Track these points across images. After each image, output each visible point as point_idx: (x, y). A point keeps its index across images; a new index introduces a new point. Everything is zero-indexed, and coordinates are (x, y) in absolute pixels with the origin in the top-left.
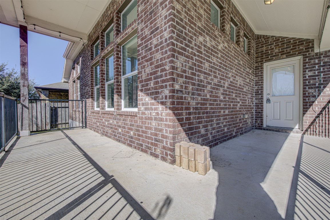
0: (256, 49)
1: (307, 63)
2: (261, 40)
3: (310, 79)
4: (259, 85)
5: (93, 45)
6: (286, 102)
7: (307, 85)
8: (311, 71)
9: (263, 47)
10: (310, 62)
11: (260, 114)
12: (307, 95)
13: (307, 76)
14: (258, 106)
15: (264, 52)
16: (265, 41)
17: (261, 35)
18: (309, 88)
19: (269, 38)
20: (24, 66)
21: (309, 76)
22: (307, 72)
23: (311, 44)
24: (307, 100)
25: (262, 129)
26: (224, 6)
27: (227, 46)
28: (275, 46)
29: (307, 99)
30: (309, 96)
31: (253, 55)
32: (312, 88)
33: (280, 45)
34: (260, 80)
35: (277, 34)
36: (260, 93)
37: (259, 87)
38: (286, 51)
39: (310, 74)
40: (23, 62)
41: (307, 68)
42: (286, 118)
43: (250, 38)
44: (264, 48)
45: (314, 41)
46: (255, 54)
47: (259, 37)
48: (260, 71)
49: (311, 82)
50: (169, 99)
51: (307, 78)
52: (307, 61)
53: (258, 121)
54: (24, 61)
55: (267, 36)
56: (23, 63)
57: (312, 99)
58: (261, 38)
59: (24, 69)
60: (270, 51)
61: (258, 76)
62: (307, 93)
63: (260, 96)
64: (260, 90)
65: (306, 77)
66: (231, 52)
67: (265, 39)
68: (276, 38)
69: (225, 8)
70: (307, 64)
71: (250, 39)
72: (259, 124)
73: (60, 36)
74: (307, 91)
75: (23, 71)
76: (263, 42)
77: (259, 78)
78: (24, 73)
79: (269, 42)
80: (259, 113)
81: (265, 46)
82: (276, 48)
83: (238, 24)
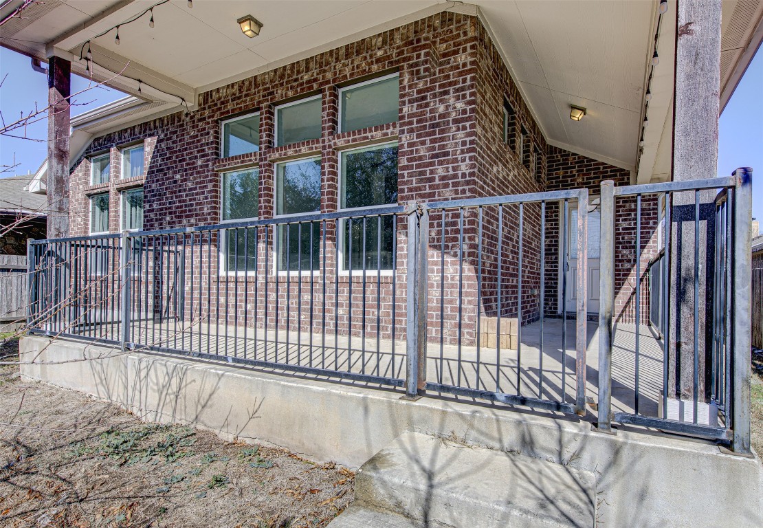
0: (548, 171)
1: (621, 207)
2: (557, 157)
3: (624, 234)
4: (553, 237)
5: (219, 121)
6: (592, 270)
7: (620, 243)
8: (625, 220)
9: (559, 169)
10: (624, 207)
11: (553, 290)
12: (620, 258)
13: (621, 228)
14: (551, 275)
15: (561, 179)
16: (563, 160)
17: (556, 148)
18: (623, 248)
19: (568, 155)
20: (63, 161)
21: (623, 229)
22: (621, 222)
23: (626, 177)
24: (620, 267)
25: (555, 317)
26: (514, 109)
27: (517, 174)
28: (578, 171)
29: (620, 264)
30: (623, 261)
31: (544, 182)
32: (626, 248)
33: (585, 172)
34: (553, 229)
35: (581, 152)
36: (553, 251)
37: (552, 241)
38: (594, 182)
39: (625, 225)
40: (60, 150)
41: (620, 216)
42: (592, 296)
43: (540, 151)
44: (561, 172)
45: (629, 173)
46: (546, 181)
47: (553, 150)
48: (555, 212)
49: (626, 238)
50: (469, 256)
51: (621, 231)
52: (621, 203)
53: (550, 303)
54: (62, 149)
55: (565, 151)
56: (61, 153)
57: (627, 265)
58: (556, 153)
59: (63, 167)
60: (569, 179)
61: (551, 220)
62: (620, 255)
63: (554, 257)
64: (553, 246)
65: (619, 229)
66: (520, 182)
67: (562, 156)
68: (579, 158)
69: (516, 113)
70: (621, 209)
71: (540, 154)
72: (550, 308)
73: (140, 90)
74: (620, 252)
75: (60, 174)
76: (559, 161)
77: (552, 225)
78: (62, 177)
79: (568, 164)
80: (552, 287)
81: (563, 169)
82: (578, 175)
83: (528, 132)
